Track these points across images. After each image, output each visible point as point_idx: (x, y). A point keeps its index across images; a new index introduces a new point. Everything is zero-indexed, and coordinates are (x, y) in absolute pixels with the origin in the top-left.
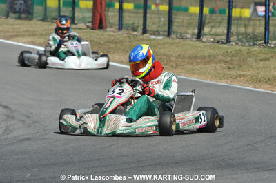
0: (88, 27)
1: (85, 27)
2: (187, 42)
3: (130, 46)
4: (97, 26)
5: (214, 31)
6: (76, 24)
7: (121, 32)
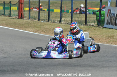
0: (16, 18)
1: (15, 18)
2: (56, 24)
3: (34, 25)
4: (20, 18)
5: (66, 19)
6: (11, 17)
7: (30, 20)
